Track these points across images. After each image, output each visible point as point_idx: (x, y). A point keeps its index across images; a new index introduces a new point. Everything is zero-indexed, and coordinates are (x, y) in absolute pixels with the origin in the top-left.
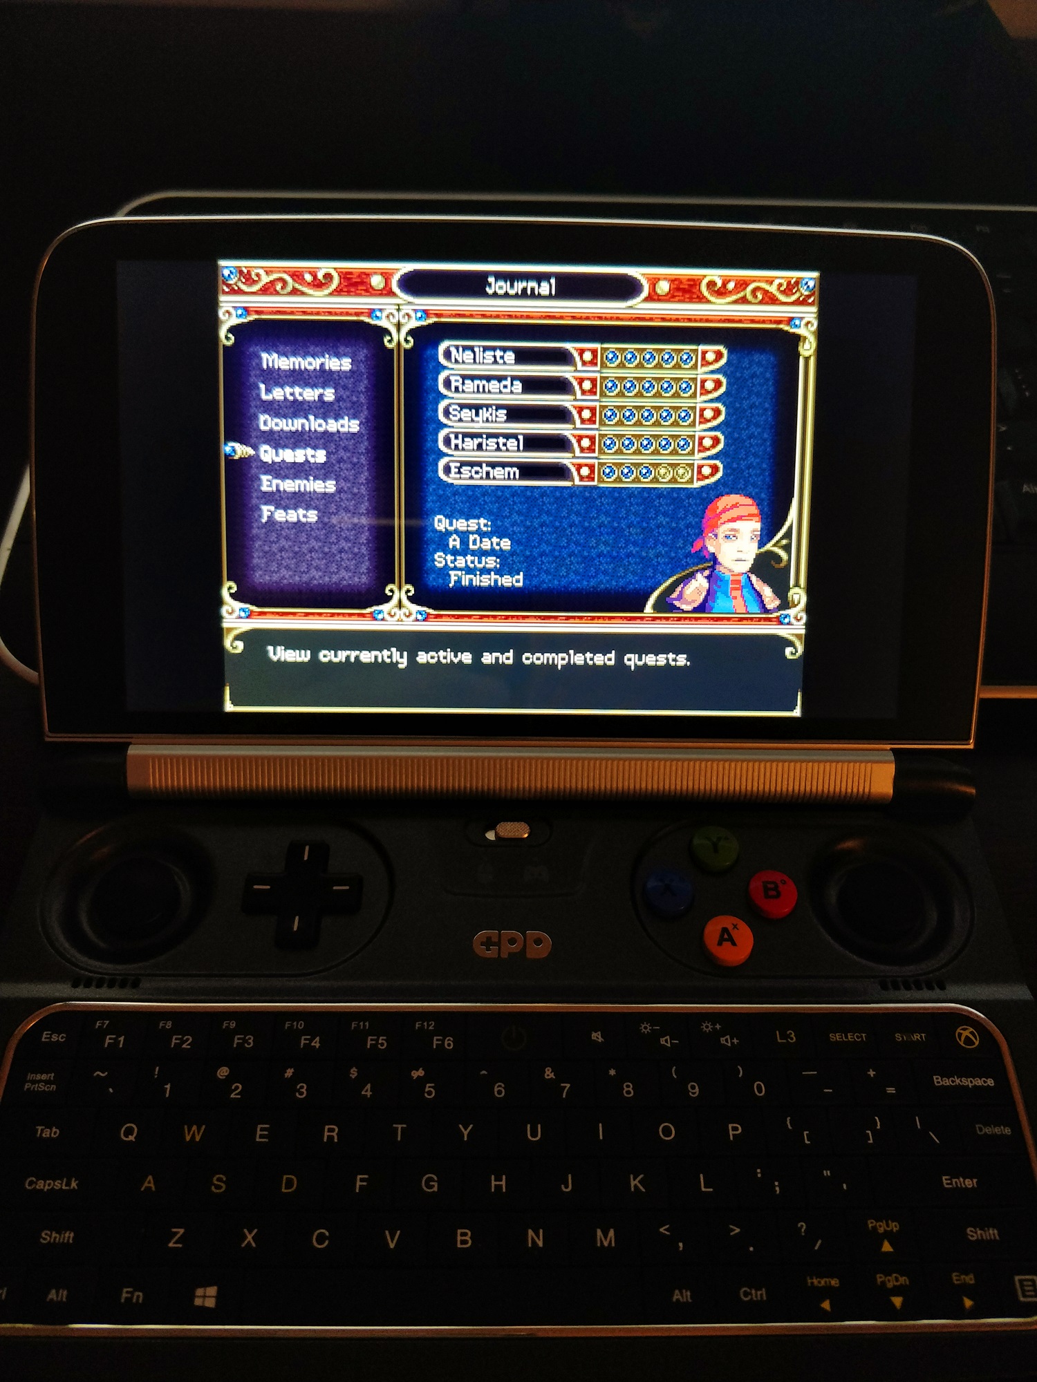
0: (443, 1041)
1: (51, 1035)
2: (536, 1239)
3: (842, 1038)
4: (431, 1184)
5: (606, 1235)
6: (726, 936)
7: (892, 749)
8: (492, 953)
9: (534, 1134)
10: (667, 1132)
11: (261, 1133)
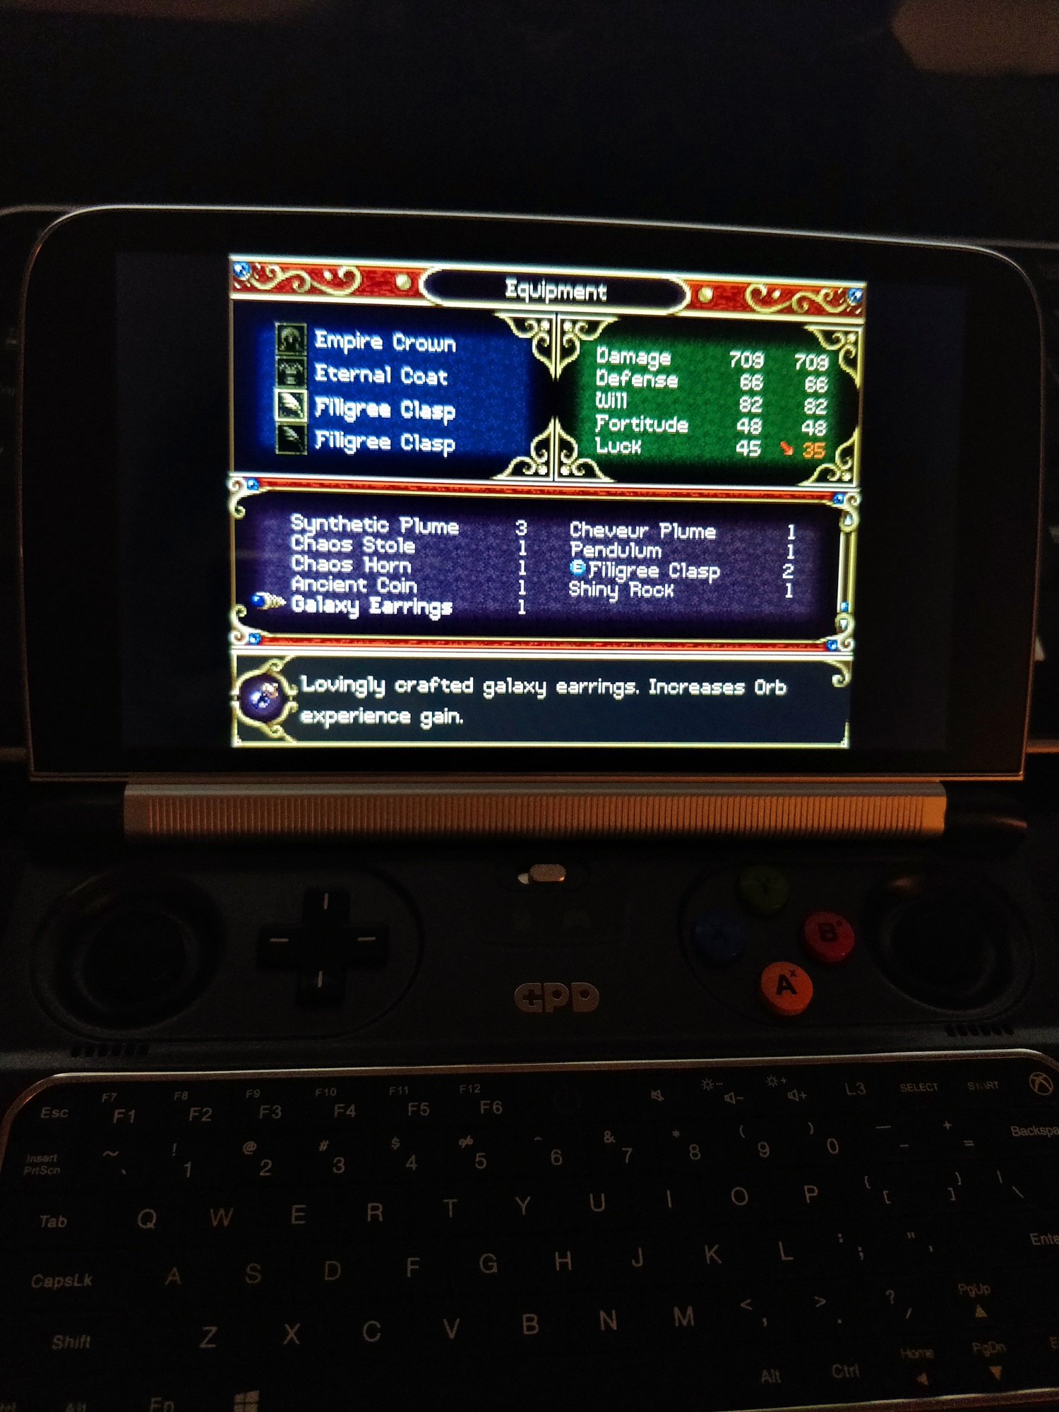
0: (491, 1105)
1: (51, 1111)
2: (609, 1321)
3: (913, 1088)
4: (489, 1264)
5: (684, 1313)
6: (785, 985)
7: (942, 782)
8: (536, 1007)
9: (598, 1205)
10: (739, 1196)
11: (296, 1214)
